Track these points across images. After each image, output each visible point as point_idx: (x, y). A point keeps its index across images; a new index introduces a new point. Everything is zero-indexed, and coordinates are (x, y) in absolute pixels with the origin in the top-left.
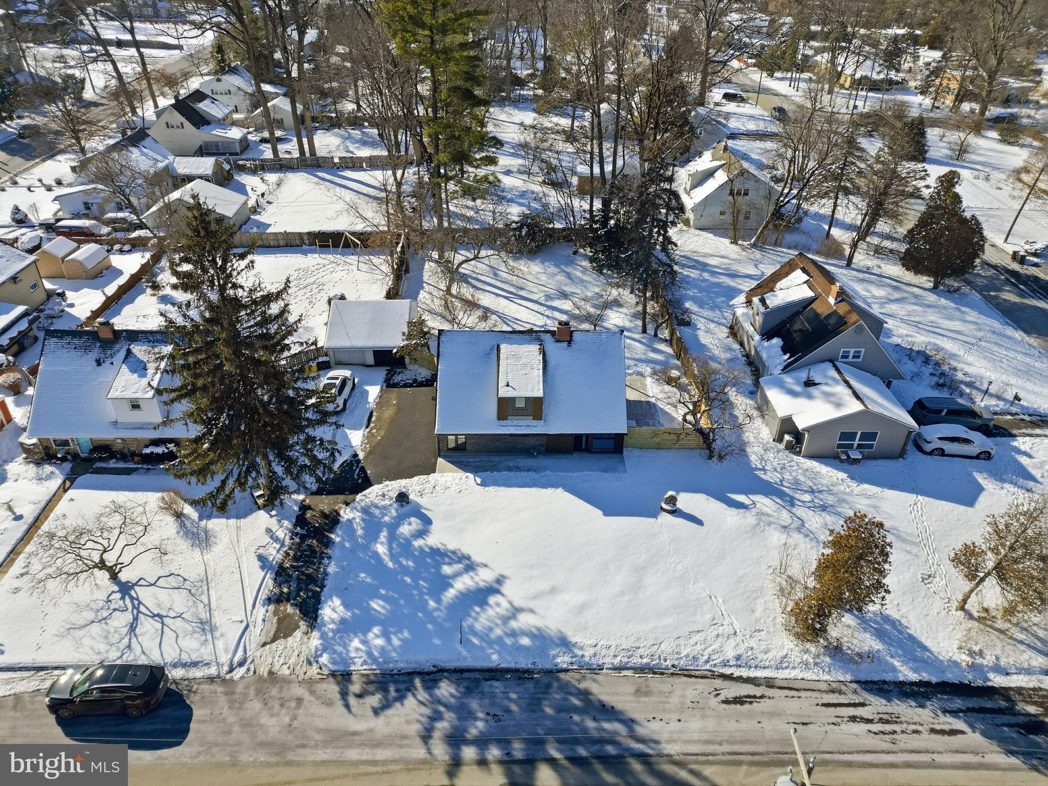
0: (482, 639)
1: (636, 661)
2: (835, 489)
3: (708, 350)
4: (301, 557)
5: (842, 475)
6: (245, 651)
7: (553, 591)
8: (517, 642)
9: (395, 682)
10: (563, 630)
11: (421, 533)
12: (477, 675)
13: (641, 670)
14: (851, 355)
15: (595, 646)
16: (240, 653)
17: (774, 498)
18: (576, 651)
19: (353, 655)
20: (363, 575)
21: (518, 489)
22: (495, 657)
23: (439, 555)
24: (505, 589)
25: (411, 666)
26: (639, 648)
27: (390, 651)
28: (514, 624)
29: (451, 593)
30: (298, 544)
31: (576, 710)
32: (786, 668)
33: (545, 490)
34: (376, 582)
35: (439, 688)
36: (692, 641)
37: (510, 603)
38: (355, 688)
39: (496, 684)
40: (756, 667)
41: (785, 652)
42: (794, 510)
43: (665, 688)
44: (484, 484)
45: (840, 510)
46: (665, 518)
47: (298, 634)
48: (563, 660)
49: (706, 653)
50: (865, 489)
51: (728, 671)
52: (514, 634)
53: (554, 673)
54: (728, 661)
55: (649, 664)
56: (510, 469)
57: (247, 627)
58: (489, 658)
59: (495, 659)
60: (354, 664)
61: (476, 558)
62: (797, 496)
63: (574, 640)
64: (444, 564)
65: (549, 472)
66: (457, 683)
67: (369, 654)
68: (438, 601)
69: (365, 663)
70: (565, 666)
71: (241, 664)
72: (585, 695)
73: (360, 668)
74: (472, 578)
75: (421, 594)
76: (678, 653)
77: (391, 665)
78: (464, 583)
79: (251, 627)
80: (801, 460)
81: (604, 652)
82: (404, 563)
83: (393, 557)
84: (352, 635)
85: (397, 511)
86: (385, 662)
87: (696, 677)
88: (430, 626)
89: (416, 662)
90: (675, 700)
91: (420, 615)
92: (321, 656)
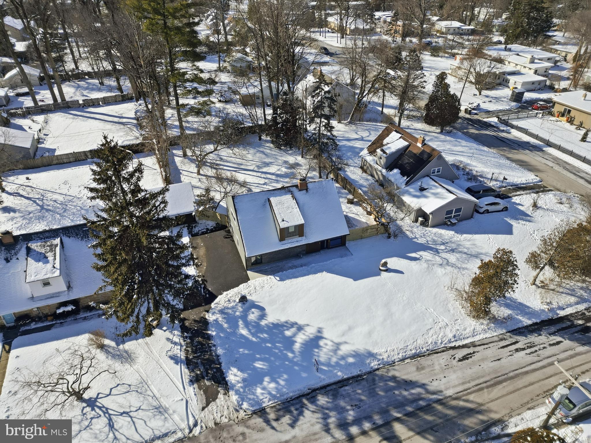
0: (328, 366)
1: (409, 353)
2: (453, 240)
3: (357, 182)
4: (196, 350)
5: (452, 233)
6: (194, 417)
7: (350, 329)
8: (347, 362)
9: (293, 405)
10: (367, 348)
11: (263, 316)
12: (334, 387)
13: (413, 357)
14: (436, 171)
15: (387, 352)
16: (191, 419)
17: (428, 251)
18: (378, 357)
19: (261, 397)
20: (241, 350)
21: (302, 278)
22: (339, 374)
23: (279, 326)
24: (325, 334)
25: (296, 393)
26: (408, 346)
27: (282, 389)
28: (340, 353)
29: (297, 346)
30: (190, 343)
31: (394, 388)
32: (477, 334)
33: (317, 275)
34: (251, 352)
35: (318, 400)
36: (430, 335)
37: (332, 341)
38: (272, 416)
39: (347, 388)
40: (464, 338)
41: (472, 328)
42: (440, 255)
43: (429, 363)
44: (282, 280)
45: (460, 250)
46: (384, 274)
47: (221, 396)
48: (374, 364)
49: (439, 338)
50: (465, 237)
51: (453, 345)
52: (343, 358)
53: (372, 372)
54: (451, 340)
55: (415, 353)
56: (291, 268)
57: (187, 402)
58: (337, 375)
59: (340, 375)
60: (264, 402)
61: (301, 322)
62: (438, 247)
63: (375, 351)
64: (285, 330)
65: (313, 265)
66: (326, 394)
67: (270, 393)
68: (293, 352)
69: (270, 400)
70: (376, 367)
71: (195, 425)
72: (394, 378)
73: (268, 404)
74: (304, 334)
75: (281, 351)
76: (427, 343)
77: (285, 397)
78: (302, 338)
79: (190, 402)
80: (431, 229)
81: (392, 353)
82: (262, 336)
83: (253, 335)
84: (254, 387)
85: (242, 307)
86: (281, 396)
87: (440, 352)
88: (296, 368)
89: (298, 390)
90: (437, 367)
91: (287, 363)
92: (242, 404)
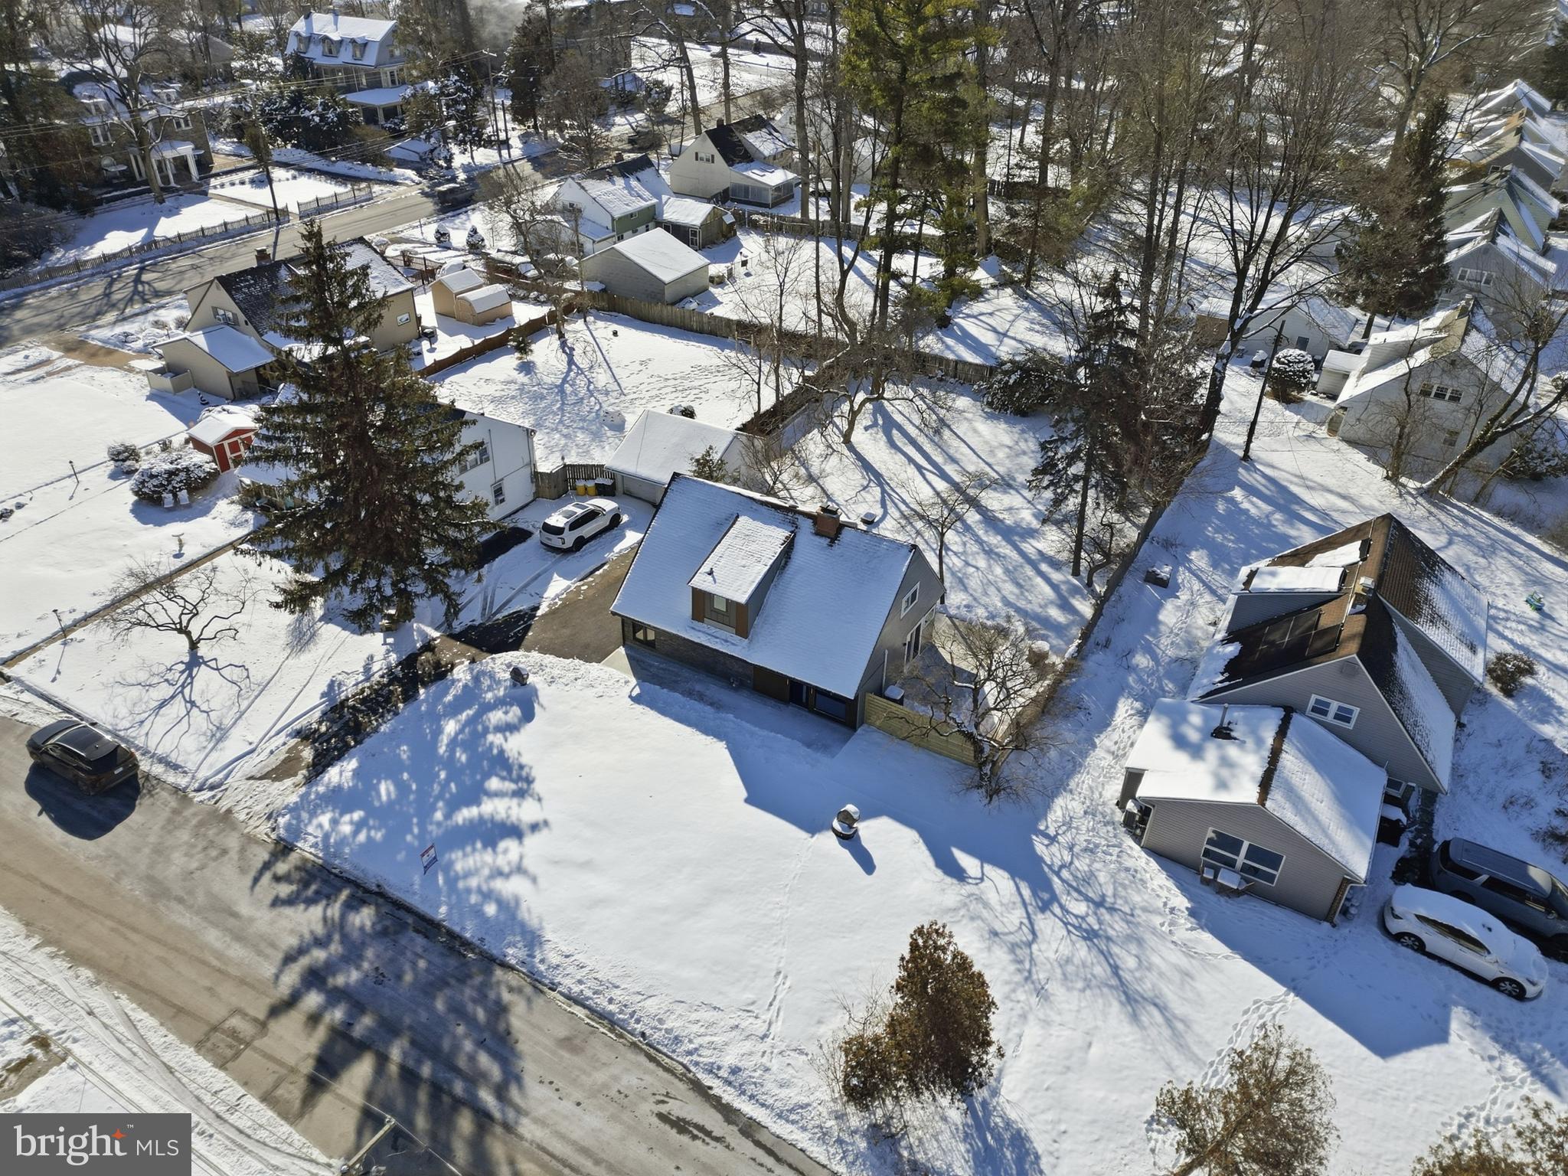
0: (447, 881)
1: (602, 1002)
2: (1142, 917)
3: (1156, 635)
4: (371, 700)
5: (1181, 902)
6: (227, 777)
7: (586, 865)
8: (482, 905)
9: (325, 882)
10: (548, 917)
11: (509, 728)
12: (411, 919)
13: (600, 1016)
15: (567, 957)
16: (221, 776)
17: (1023, 884)
18: (538, 952)
19: (311, 830)
20: (405, 748)
21: (672, 721)
22: (443, 909)
23: (502, 764)
24: (531, 838)
25: (356, 872)
26: (617, 987)
27: (348, 845)
28: (499, 883)
29: (470, 813)
30: (383, 685)
31: (471, 1021)
32: (793, 1122)
33: (704, 737)
34: (409, 762)
35: (358, 912)
36: (694, 1016)
37: (521, 858)
38: (282, 868)
39: (420, 940)
40: (751, 1097)
42: (1038, 916)
43: (604, 1055)
44: (637, 699)
45: (1115, 950)
47: (289, 782)
48: (515, 954)
49: (697, 1042)
50: (1197, 941)
51: (708, 1081)
52: (487, 894)
53: (492, 961)
54: (719, 1068)
55: (613, 1014)
56: (689, 694)
57: (252, 751)
58: (438, 906)
59: (442, 912)
60: (305, 841)
61: (540, 785)
62: (1066, 898)
63: (547, 936)
64: (498, 775)
65: (731, 716)
67: (328, 837)
69: (315, 845)
70: (513, 962)
71: (212, 788)
72: (500, 1010)
73: (308, 849)
74: (511, 806)
75: (440, 797)
76: (661, 1021)
77: (337, 862)
78: (496, 808)
79: (255, 754)
80: (1134, 851)
81: (570, 970)
82: (459, 754)
83: (452, 741)
84: (330, 808)
85: (504, 690)
86: (335, 856)
87: (659, 1064)
89: (364, 871)
90: (600, 1077)
91: (416, 820)
92: (286, 814)
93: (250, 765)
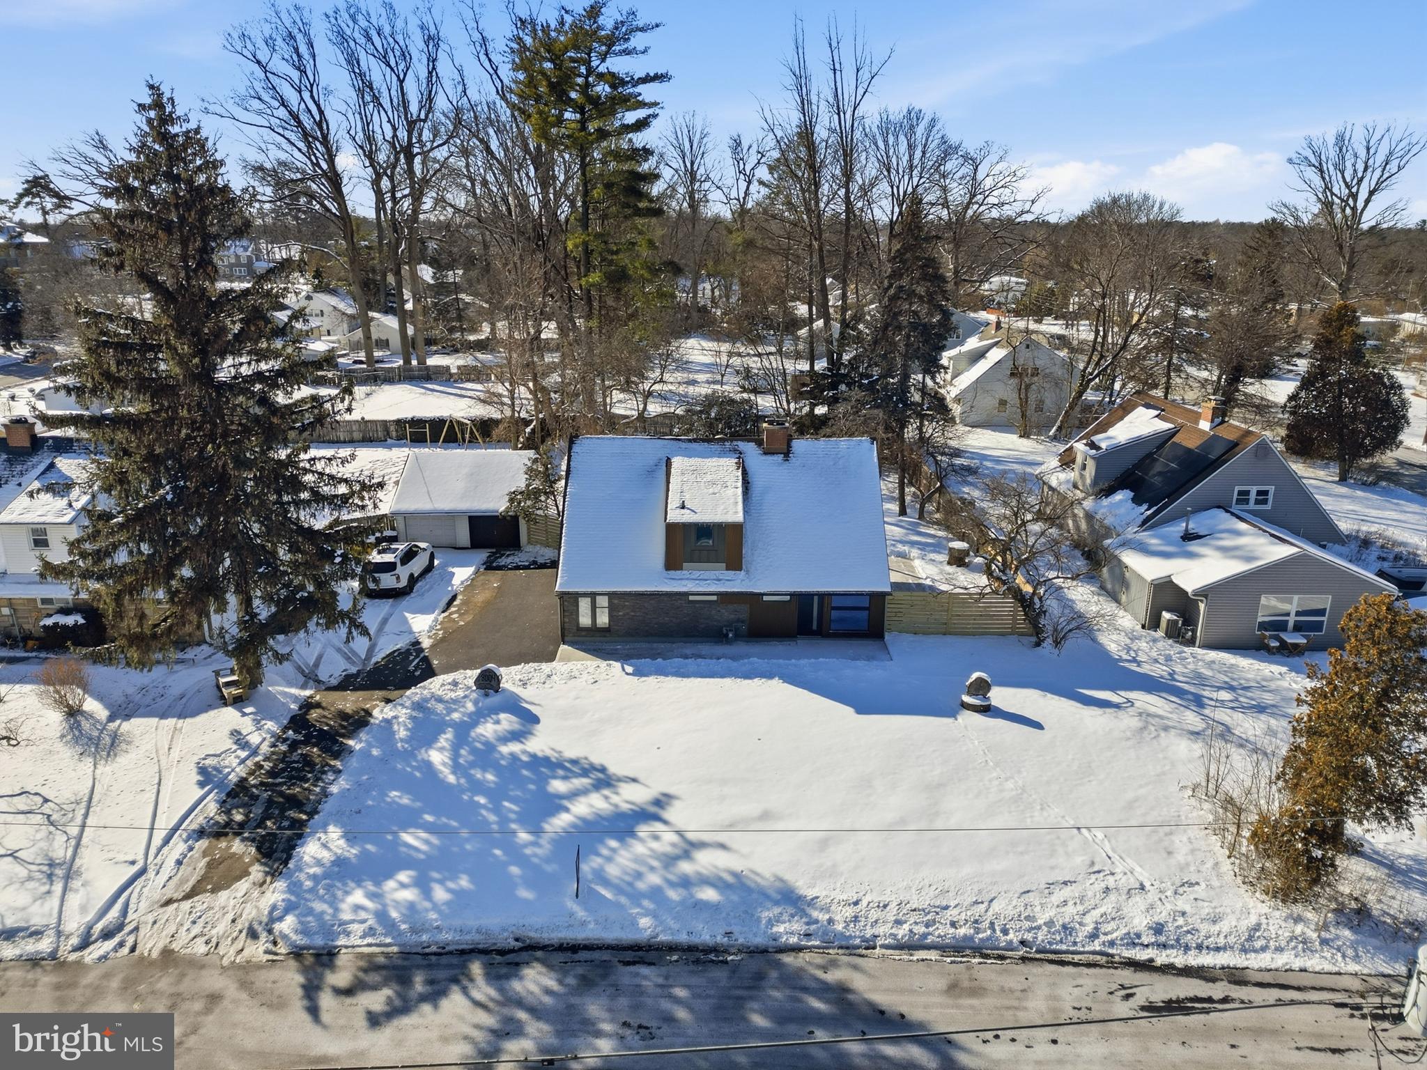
0: (619, 890)
1: (942, 931)
2: (1272, 685)
4: (283, 770)
6: (124, 912)
8: (692, 896)
10: (788, 877)
12: (605, 955)
13: (957, 948)
14: (1253, 496)
15: (856, 903)
16: (114, 913)
17: (1164, 695)
18: (815, 914)
19: (346, 916)
20: (395, 793)
22: (645, 922)
23: (546, 766)
24: (670, 814)
25: (468, 937)
26: (946, 908)
27: (427, 910)
28: (685, 867)
29: (562, 821)
30: (284, 753)
31: (821, 1019)
32: (1264, 949)
33: (747, 681)
34: (418, 804)
35: (521, 978)
36: (1056, 899)
37: (680, 834)
38: (341, 978)
39: (644, 970)
40: (1199, 947)
41: (1253, 920)
42: (1207, 711)
43: (1012, 982)
44: (638, 673)
46: (970, 717)
47: (243, 886)
48: (788, 930)
49: (1089, 920)
51: (1142, 955)
52: (685, 882)
53: (768, 954)
54: (1138, 936)
56: (685, 656)
57: (143, 871)
58: (634, 923)
59: (646, 927)
60: (348, 934)
61: (618, 769)
62: (1206, 693)
63: (810, 893)
64: (555, 777)
65: (755, 660)
66: (561, 970)
67: (382, 916)
68: (537, 831)
69: (370, 932)
70: (793, 940)
71: (107, 935)
72: (838, 992)
73: (359, 942)
74: (606, 798)
75: (504, 820)
76: (1029, 919)
77: (425, 938)
78: (591, 806)
79: (151, 873)
80: (1200, 651)
81: (874, 915)
82: (479, 776)
83: (456, 768)
84: (352, 885)
85: (476, 703)
86: (413, 932)
87: (1075, 963)
88: (514, 870)
89: (478, 931)
90: (1036, 1002)
91: (498, 852)
92: (280, 919)
93: (153, 887)
